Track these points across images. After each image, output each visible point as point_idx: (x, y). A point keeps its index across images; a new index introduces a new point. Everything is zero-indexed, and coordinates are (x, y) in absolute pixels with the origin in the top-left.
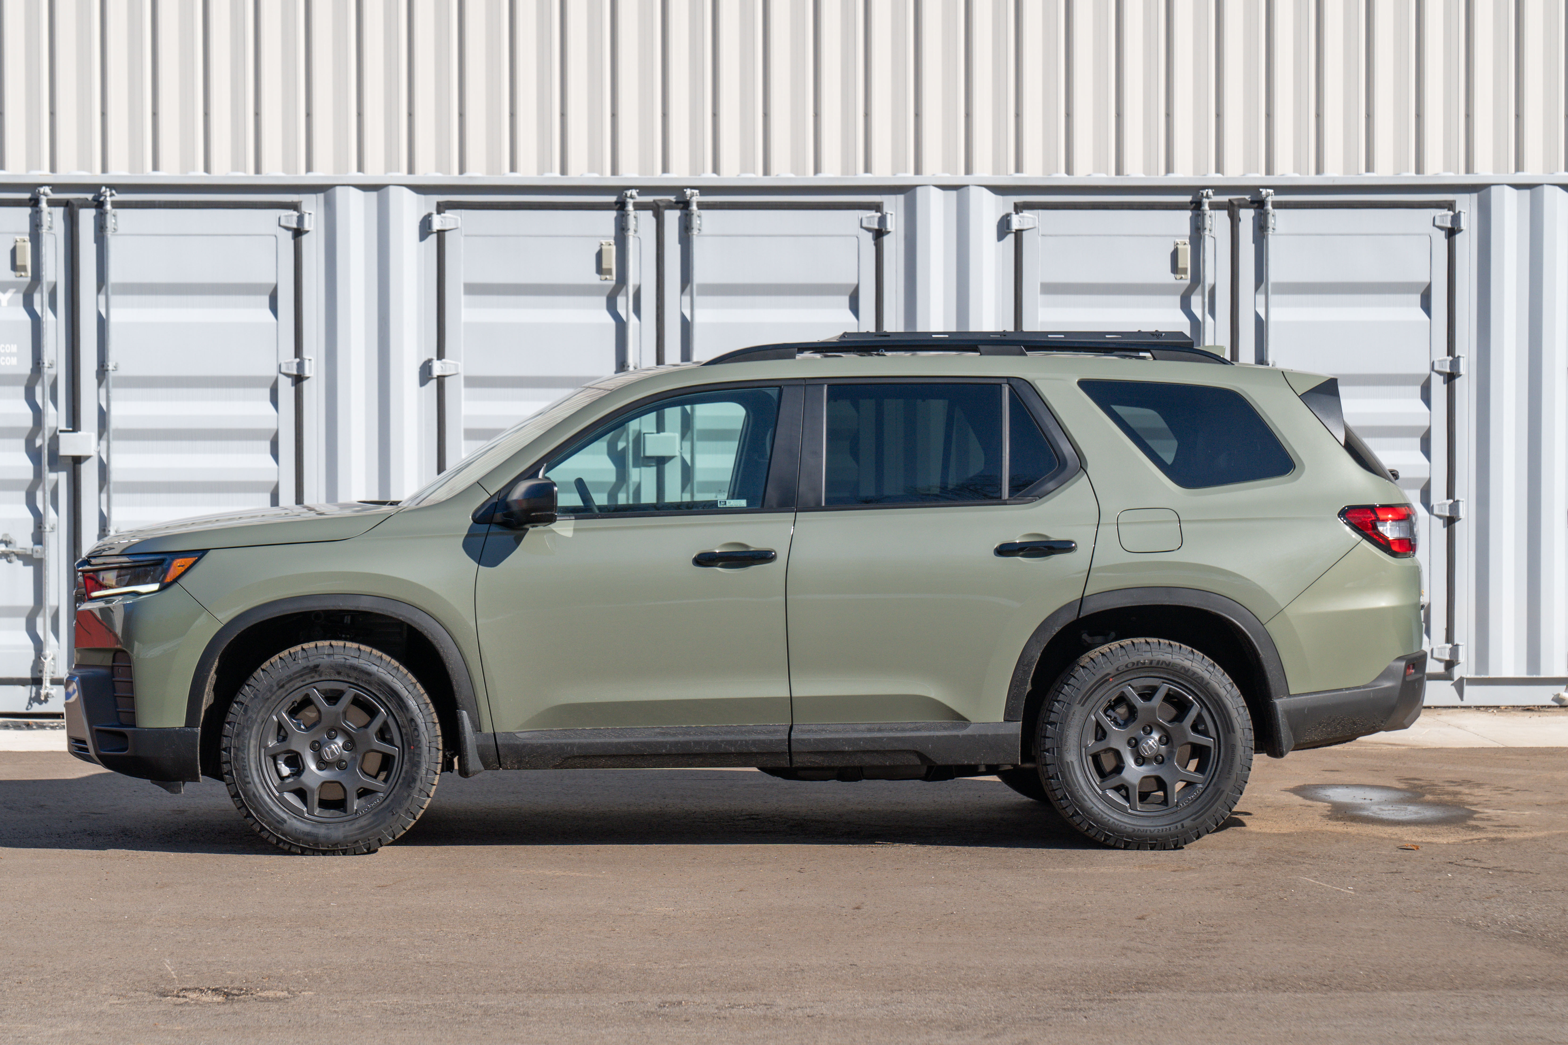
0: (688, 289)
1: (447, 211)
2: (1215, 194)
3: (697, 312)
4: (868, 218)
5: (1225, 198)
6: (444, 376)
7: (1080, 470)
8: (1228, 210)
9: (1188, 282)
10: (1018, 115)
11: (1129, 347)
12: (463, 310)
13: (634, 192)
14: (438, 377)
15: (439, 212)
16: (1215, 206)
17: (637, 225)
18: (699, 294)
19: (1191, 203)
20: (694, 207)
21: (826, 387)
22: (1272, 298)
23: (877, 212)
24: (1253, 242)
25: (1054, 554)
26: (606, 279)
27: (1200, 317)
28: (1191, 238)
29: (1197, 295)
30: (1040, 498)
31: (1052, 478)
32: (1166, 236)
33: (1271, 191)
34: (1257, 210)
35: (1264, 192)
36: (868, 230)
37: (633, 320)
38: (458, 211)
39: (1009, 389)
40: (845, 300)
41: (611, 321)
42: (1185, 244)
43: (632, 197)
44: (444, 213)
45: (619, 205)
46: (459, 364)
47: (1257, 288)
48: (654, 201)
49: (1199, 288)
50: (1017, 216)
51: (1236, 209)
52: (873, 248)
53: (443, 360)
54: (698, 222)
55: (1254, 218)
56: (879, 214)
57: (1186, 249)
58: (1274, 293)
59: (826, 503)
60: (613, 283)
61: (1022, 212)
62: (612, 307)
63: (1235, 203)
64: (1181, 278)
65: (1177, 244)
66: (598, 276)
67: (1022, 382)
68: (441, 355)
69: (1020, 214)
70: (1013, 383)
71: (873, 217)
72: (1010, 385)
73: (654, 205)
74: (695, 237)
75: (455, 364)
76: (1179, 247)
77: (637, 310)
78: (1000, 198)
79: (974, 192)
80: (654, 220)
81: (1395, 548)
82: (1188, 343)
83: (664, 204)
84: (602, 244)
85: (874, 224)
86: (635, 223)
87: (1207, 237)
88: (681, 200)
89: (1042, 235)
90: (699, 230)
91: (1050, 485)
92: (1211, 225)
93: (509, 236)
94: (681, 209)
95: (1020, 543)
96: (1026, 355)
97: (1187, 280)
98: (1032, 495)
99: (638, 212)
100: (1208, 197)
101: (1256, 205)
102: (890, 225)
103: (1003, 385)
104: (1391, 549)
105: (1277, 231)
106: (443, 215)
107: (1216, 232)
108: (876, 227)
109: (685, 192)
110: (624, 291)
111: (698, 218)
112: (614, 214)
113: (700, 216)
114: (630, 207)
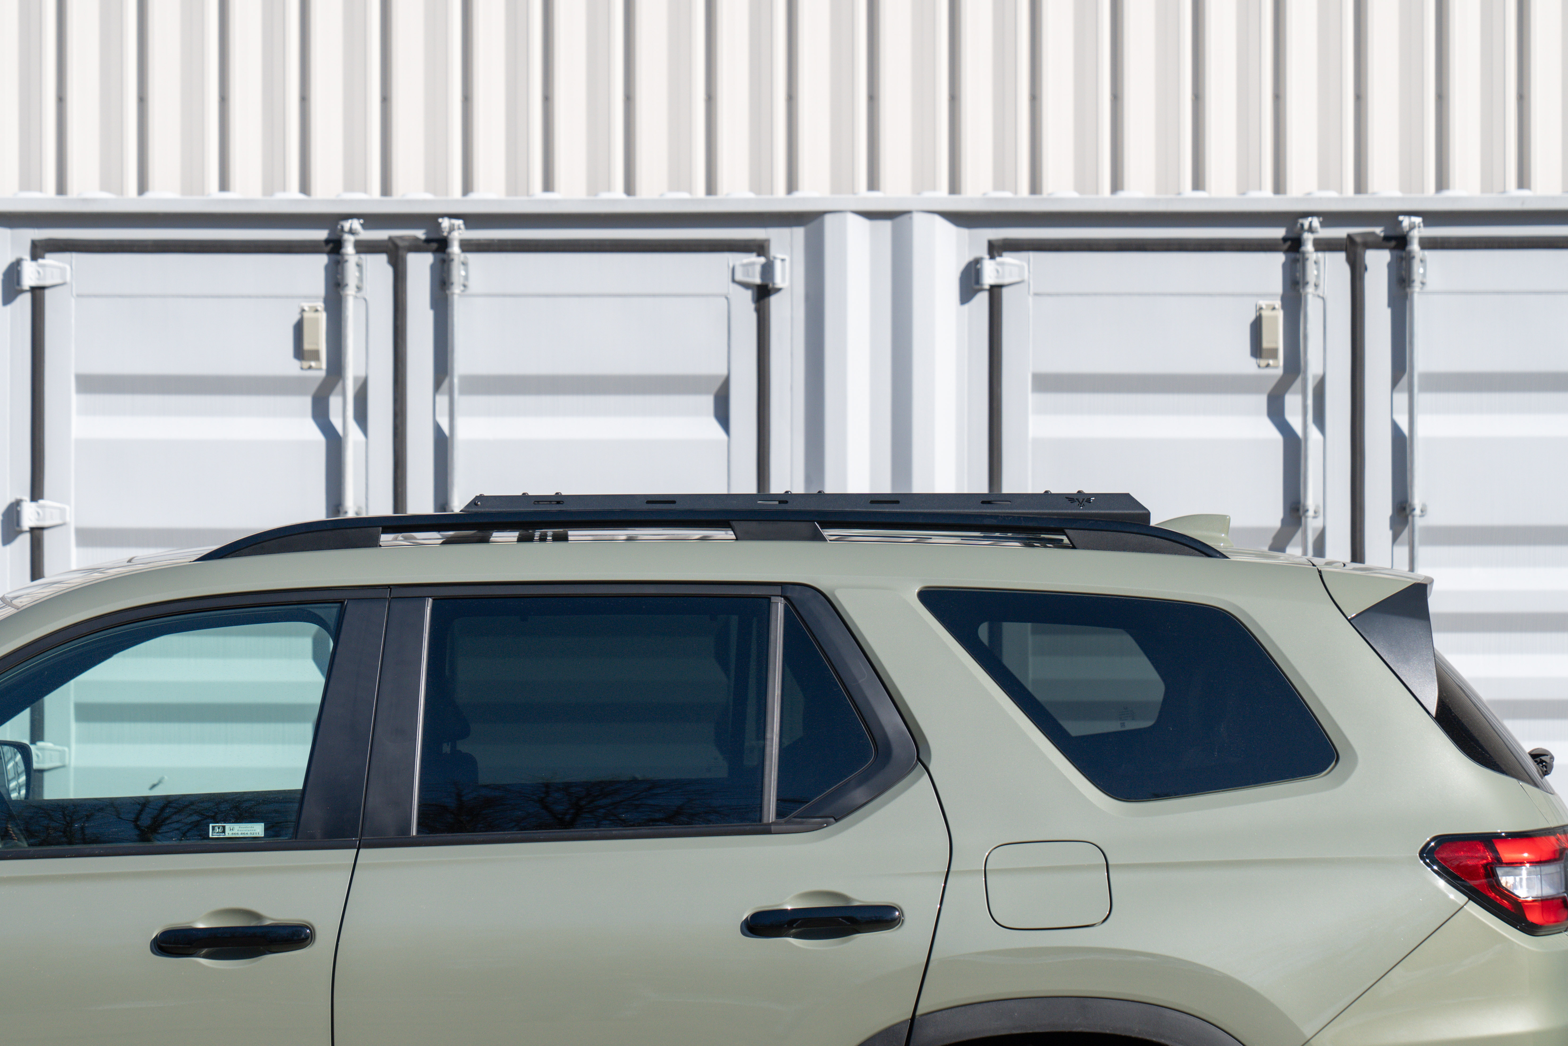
0: (445, 385)
1: (48, 255)
2: (1323, 225)
3: (459, 422)
4: (745, 265)
5: (1340, 233)
6: (42, 529)
7: (916, 764)
8: (1346, 250)
9: (1280, 371)
10: (1035, 98)
11: (1023, 524)
12: (75, 419)
13: (356, 224)
14: (33, 530)
15: (34, 257)
16: (1323, 246)
17: (361, 279)
18: (463, 392)
19: (1285, 239)
20: (455, 249)
21: (429, 602)
22: (1420, 398)
23: (759, 255)
24: (1390, 305)
25: (858, 932)
26: (310, 368)
27: (1299, 430)
28: (1283, 299)
29: (1295, 393)
30: (837, 820)
31: (863, 781)
32: (1242, 295)
33: (1418, 220)
34: (1396, 252)
35: (1406, 221)
36: (746, 285)
37: (353, 435)
38: (67, 256)
39: (786, 607)
40: (708, 402)
41: (318, 437)
42: (1274, 309)
43: (351, 232)
44: (43, 258)
45: (331, 245)
46: (67, 507)
47: (1395, 382)
48: (391, 239)
49: (1298, 383)
50: (992, 262)
51: (1359, 250)
52: (754, 316)
53: (41, 502)
54: (463, 273)
55: (1390, 265)
56: (762, 260)
57: (1276, 318)
58: (1423, 389)
59: (418, 831)
60: (322, 373)
61: (1000, 256)
62: (321, 414)
63: (1358, 240)
64: (1268, 366)
65: (1261, 309)
66: (297, 363)
67: (810, 592)
68: (36, 493)
69: (998, 259)
70: (793, 594)
71: (753, 264)
72: (786, 598)
73: (390, 245)
74: (456, 297)
75: (60, 509)
76: (1265, 313)
77: (362, 418)
78: (965, 232)
79: (920, 222)
80: (389, 270)
81: (1534, 917)
82: (1139, 514)
83: (406, 244)
84: (303, 310)
85: (753, 276)
86: (357, 274)
87: (1310, 298)
88: (433, 236)
89: (1036, 294)
90: (465, 286)
91: (858, 794)
92: (1318, 276)
93: (150, 296)
94: (435, 251)
95: (794, 911)
96: (822, 539)
97: (1277, 368)
98: (821, 814)
99: (363, 256)
100: (1311, 230)
101: (1393, 243)
102: (780, 279)
103: (773, 599)
104: (1525, 919)
105: (1429, 287)
106: (40, 261)
107: (1326, 288)
108: (758, 280)
109: (440, 224)
110: (339, 387)
111: (462, 267)
112: (323, 259)
113: (464, 264)
114: (349, 249)
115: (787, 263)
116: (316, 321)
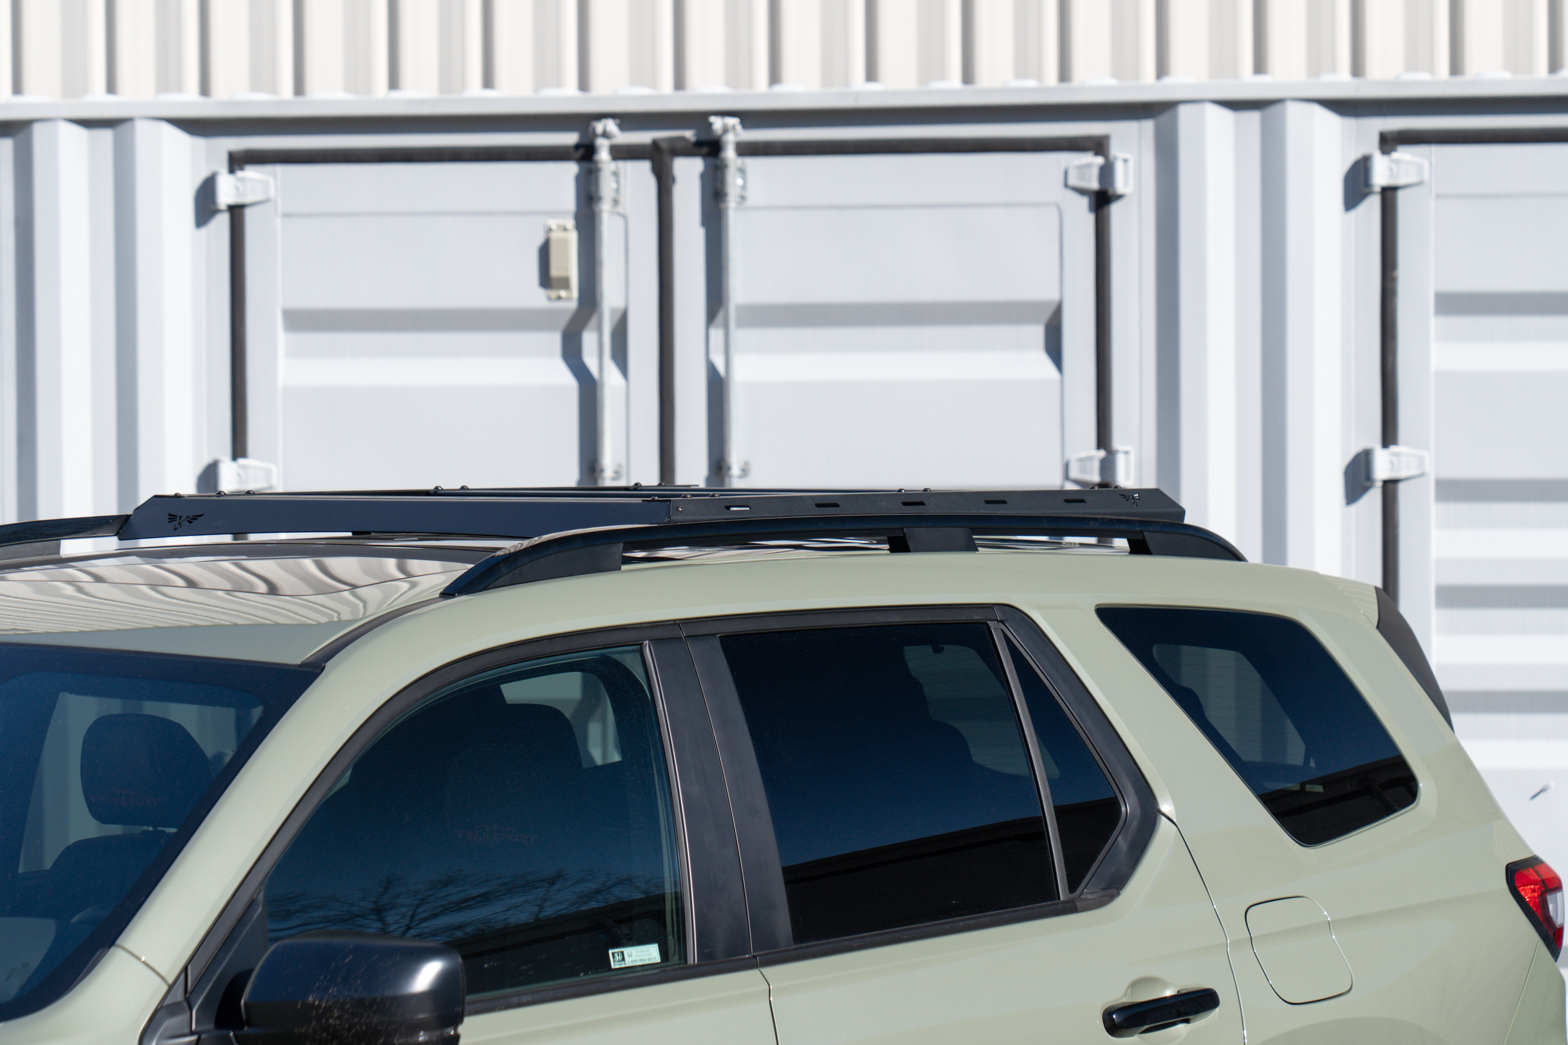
0: (720, 317)
1: (248, 168)
2: (621, 128)
3: (738, 360)
4: (1080, 167)
5: (644, 137)
8: (651, 159)
13: (611, 125)
16: (622, 153)
17: (617, 190)
18: (740, 325)
19: (576, 147)
20: (730, 153)
22: (738, 336)
23: (1097, 154)
24: (701, 221)
26: (559, 298)
28: (576, 217)
29: (591, 330)
32: (531, 214)
33: (733, 121)
34: (708, 160)
35: (717, 123)
36: (1082, 191)
37: (611, 378)
38: (271, 168)
40: (1037, 333)
41: (568, 381)
42: (566, 229)
43: (606, 135)
48: (653, 142)
49: (595, 318)
50: (1384, 159)
51: (667, 157)
52: (1091, 228)
53: (242, 461)
55: (700, 176)
56: (1100, 160)
57: (568, 240)
60: (573, 305)
61: (242, 169)
62: (571, 352)
63: (664, 146)
66: (543, 293)
68: (238, 450)
71: (1088, 166)
73: (653, 148)
74: (731, 211)
76: (554, 236)
77: (621, 358)
78: (1350, 123)
79: (1295, 112)
80: (652, 180)
83: (673, 147)
84: (549, 230)
85: (1090, 181)
86: (613, 185)
87: (605, 215)
88: (704, 137)
90: (742, 197)
92: (614, 190)
93: (369, 214)
94: (704, 156)
97: (570, 300)
99: (621, 163)
100: (610, 134)
101: (705, 149)
102: (1121, 184)
107: (627, 204)
108: (1094, 185)
109: (710, 125)
110: (593, 321)
111: (738, 175)
112: (570, 169)
113: (742, 171)
114: (603, 155)
115: (1131, 164)
116: (565, 242)
